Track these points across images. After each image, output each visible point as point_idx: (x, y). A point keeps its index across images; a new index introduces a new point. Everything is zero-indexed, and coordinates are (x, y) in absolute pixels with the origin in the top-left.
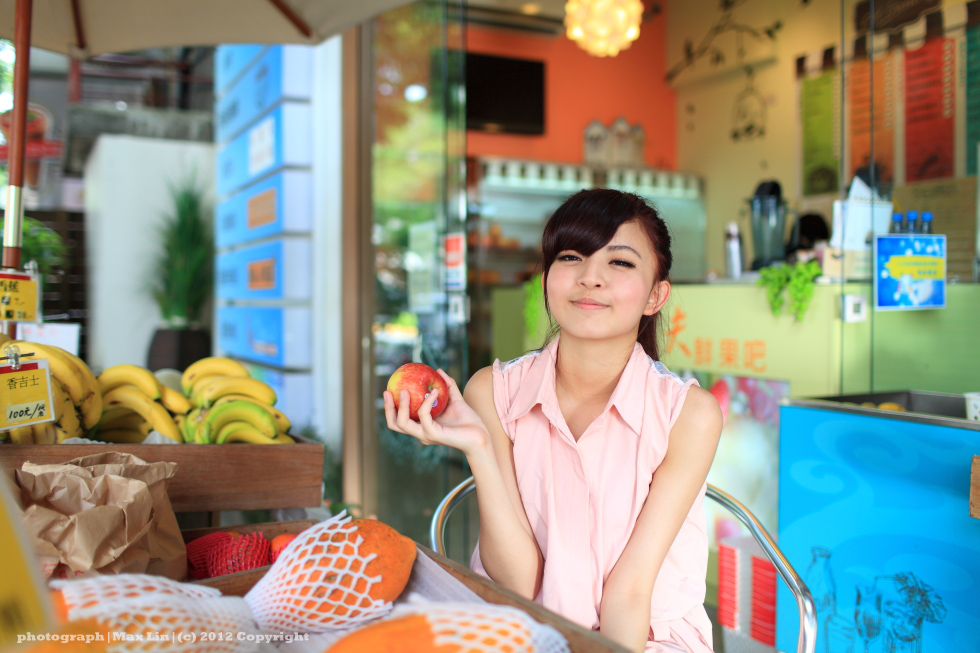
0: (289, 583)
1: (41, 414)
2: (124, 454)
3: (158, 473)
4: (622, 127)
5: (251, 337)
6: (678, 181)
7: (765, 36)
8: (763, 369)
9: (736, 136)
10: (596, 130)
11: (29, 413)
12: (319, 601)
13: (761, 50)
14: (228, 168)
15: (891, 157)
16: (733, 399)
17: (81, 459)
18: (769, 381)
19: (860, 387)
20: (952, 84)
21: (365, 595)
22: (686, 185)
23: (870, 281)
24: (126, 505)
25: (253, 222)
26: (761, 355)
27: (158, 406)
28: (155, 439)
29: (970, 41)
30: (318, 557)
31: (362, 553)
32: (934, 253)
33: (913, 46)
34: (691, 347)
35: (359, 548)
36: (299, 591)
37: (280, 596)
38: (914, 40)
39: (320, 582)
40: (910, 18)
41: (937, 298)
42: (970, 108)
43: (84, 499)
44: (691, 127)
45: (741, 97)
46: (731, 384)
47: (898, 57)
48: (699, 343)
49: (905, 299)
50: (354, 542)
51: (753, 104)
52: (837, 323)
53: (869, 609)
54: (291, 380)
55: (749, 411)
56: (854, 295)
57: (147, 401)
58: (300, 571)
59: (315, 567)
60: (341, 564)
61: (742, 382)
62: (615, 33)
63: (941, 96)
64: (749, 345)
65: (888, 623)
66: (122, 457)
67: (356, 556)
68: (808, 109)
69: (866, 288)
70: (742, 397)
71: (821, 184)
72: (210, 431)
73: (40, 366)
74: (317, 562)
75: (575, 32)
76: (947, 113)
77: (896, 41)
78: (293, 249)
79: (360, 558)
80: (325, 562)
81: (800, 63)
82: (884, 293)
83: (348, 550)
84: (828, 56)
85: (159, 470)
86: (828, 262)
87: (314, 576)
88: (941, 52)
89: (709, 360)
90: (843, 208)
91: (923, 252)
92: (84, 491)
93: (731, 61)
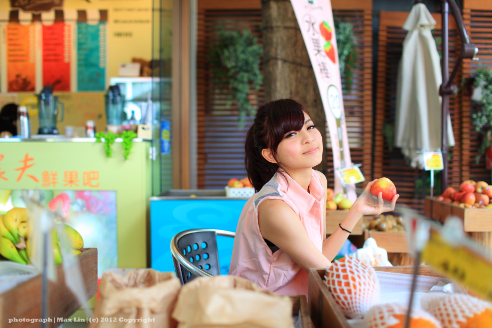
8: (98, 185)
15: (34, 77)
16: (72, 203)
18: (99, 191)
20: (69, 46)
26: (96, 178)
29: (79, 28)
32: (168, 130)
34: (40, 177)
38: (48, 20)
40: (46, 7)
42: (79, 60)
46: (71, 195)
47: (38, 27)
48: (46, 175)
55: (85, 209)
61: (80, 194)
64: (86, 173)
70: (80, 201)
76: (66, 60)
77: (37, 18)
82: (161, 146)
86: (140, 131)
88: (63, 30)
89: (54, 184)
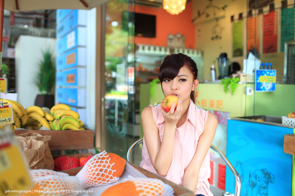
0: (89, 172)
1: (10, 121)
2: (35, 133)
3: (46, 139)
4: (179, 36)
5: (67, 97)
6: (195, 52)
7: (222, 9)
8: (222, 109)
9: (213, 39)
10: (171, 36)
11: (6, 120)
12: (98, 177)
13: (221, 13)
14: (60, 46)
15: (258, 46)
17: (22, 135)
18: (224, 112)
19: (251, 114)
20: (277, 25)
21: (111, 175)
22: (198, 53)
23: (254, 83)
24: (38, 149)
25: (68, 63)
26: (221, 104)
27: (44, 118)
28: (43, 128)
29: (282, 12)
30: (97, 164)
31: (110, 163)
32: (272, 75)
33: (266, 13)
34: (201, 102)
35: (110, 161)
36: (92, 174)
37: (86, 176)
38: (266, 12)
39: (98, 172)
40: (265, 5)
41: (273, 88)
42: (282, 32)
43: (25, 147)
44: (199, 36)
45: (214, 27)
47: (261, 17)
48: (203, 101)
49: (264, 89)
50: (108, 160)
51: (218, 29)
52: (244, 95)
53: (253, 179)
54: (80, 111)
56: (249, 87)
57: (40, 117)
58: (92, 168)
59: (97, 167)
60: (104, 166)
61: (216, 112)
62: (178, 8)
63: (273, 28)
64: (218, 101)
65: (258, 183)
66: (35, 134)
67: (109, 164)
68: (235, 31)
69: (253, 85)
71: (238, 54)
72: (60, 126)
73: (9, 106)
74: (97, 166)
75: (166, 7)
76: (275, 33)
77: (261, 12)
78: (81, 71)
79: (110, 165)
80: (100, 166)
81: (232, 18)
82: (258, 87)
83: (106, 162)
84: (241, 16)
85: (46, 138)
86: (242, 77)
87: (96, 170)
88: (273, 15)
89: (206, 106)
90: (247, 62)
91: (269, 75)
92: (25, 144)
93: (212, 16)
